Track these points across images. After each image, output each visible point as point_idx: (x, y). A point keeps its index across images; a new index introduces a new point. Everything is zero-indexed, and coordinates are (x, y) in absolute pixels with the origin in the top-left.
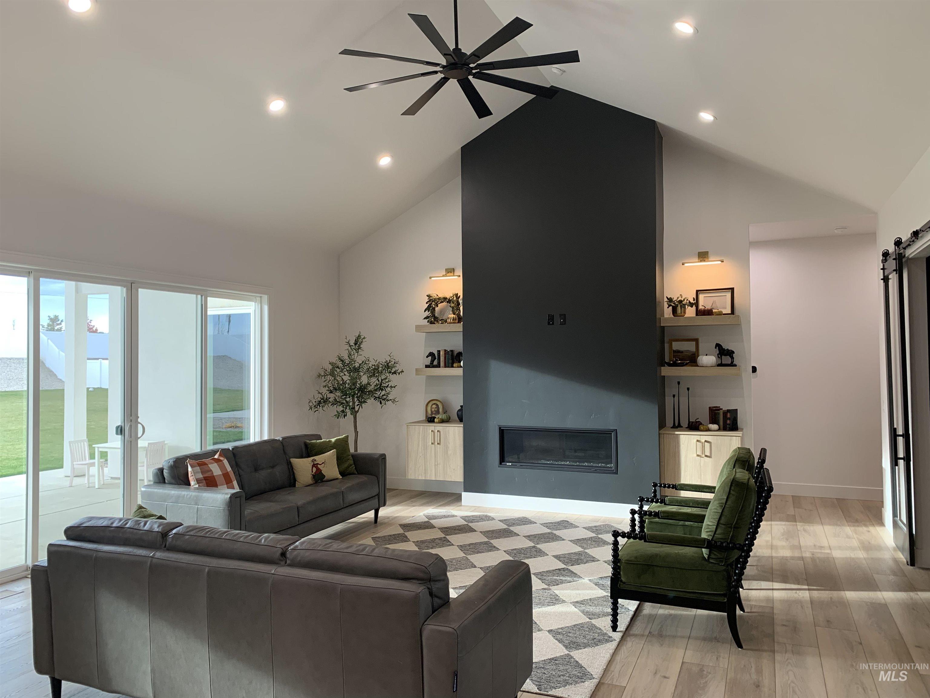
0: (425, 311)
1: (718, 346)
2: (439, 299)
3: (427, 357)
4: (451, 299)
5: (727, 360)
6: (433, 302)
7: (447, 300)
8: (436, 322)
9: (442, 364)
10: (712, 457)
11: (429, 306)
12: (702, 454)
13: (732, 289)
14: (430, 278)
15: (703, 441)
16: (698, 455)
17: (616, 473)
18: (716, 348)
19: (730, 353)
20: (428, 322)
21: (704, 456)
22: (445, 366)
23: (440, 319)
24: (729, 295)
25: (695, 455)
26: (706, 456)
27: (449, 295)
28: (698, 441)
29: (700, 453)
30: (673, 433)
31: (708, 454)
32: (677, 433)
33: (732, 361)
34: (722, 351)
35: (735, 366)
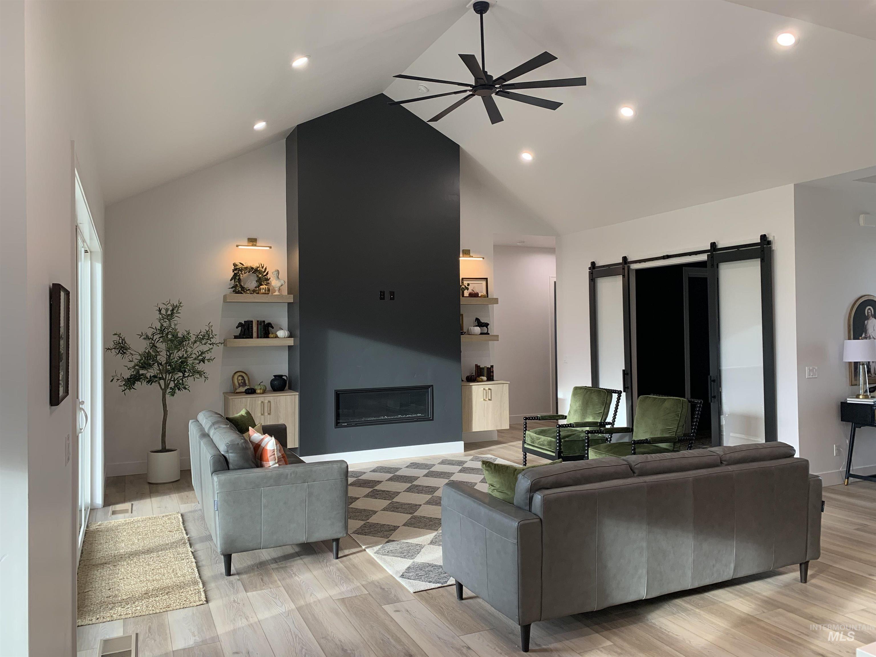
0: (231, 280)
1: (477, 320)
2: (246, 268)
3: (237, 328)
4: (258, 269)
5: (485, 330)
6: (239, 271)
7: (254, 270)
8: (242, 292)
9: (255, 334)
10: (492, 400)
11: (235, 275)
12: (486, 398)
13: (487, 279)
14: (237, 246)
15: (487, 389)
16: (484, 400)
17: (433, 420)
18: (476, 321)
19: (486, 325)
20: (233, 291)
21: (487, 399)
22: (258, 338)
23: (248, 289)
24: (484, 283)
25: (483, 399)
26: (489, 400)
27: (255, 265)
28: (484, 389)
29: (485, 398)
30: (468, 384)
31: (490, 398)
32: (471, 384)
33: (488, 331)
34: (480, 324)
35: (489, 334)
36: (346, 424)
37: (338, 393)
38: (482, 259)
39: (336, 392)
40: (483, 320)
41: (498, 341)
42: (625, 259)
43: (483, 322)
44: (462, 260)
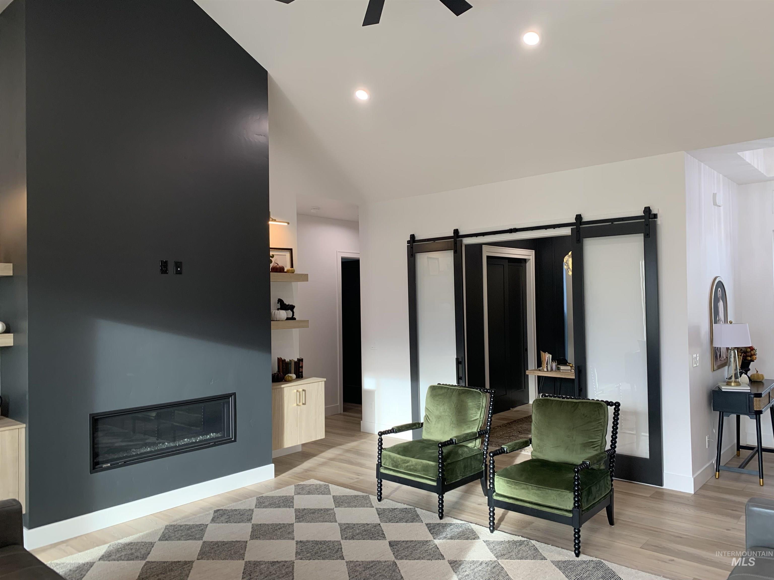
1: (280, 301)
10: (307, 403)
12: (300, 402)
13: (291, 250)
15: (301, 390)
16: (297, 405)
17: (235, 441)
18: (278, 303)
19: (291, 308)
21: (301, 404)
24: (288, 254)
25: (295, 405)
26: (303, 404)
28: (297, 391)
29: (298, 403)
30: (279, 387)
31: (304, 402)
32: (283, 386)
33: (293, 315)
34: (283, 306)
35: (295, 319)
36: (109, 465)
37: (96, 418)
38: (286, 224)
39: (93, 417)
40: (287, 302)
41: (309, 327)
42: (456, 232)
43: (287, 304)
44: (272, 224)
